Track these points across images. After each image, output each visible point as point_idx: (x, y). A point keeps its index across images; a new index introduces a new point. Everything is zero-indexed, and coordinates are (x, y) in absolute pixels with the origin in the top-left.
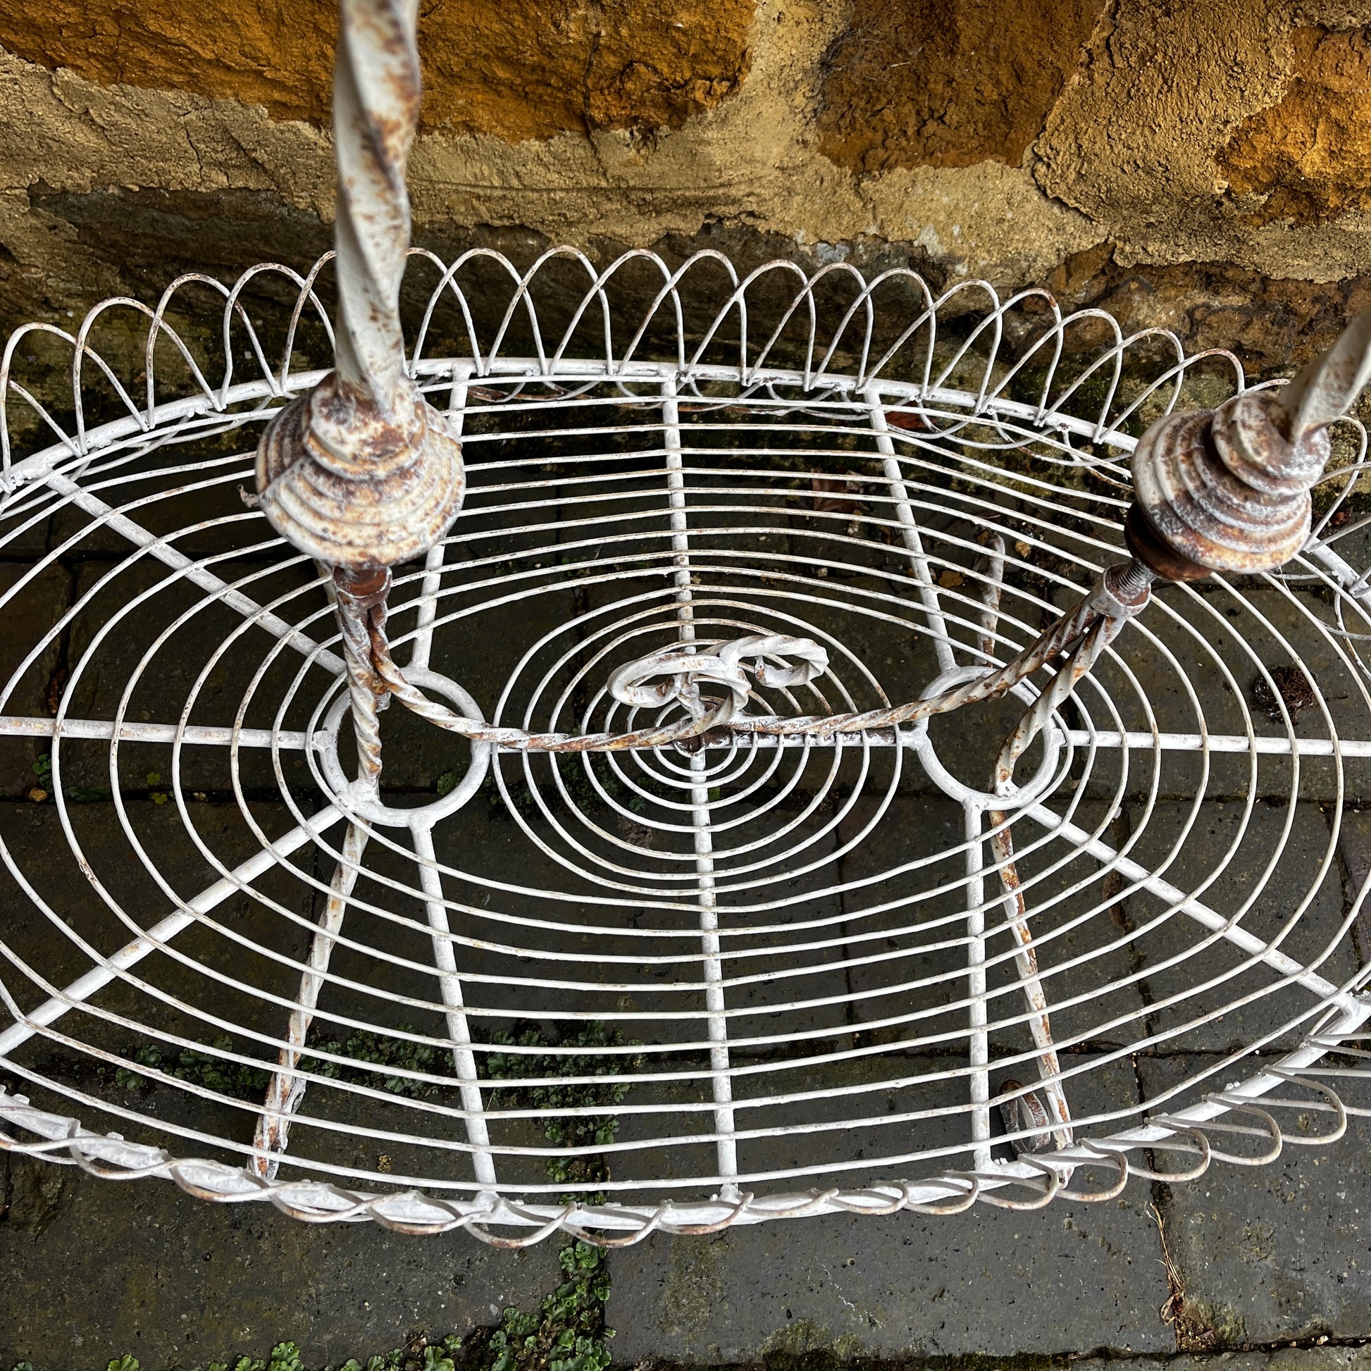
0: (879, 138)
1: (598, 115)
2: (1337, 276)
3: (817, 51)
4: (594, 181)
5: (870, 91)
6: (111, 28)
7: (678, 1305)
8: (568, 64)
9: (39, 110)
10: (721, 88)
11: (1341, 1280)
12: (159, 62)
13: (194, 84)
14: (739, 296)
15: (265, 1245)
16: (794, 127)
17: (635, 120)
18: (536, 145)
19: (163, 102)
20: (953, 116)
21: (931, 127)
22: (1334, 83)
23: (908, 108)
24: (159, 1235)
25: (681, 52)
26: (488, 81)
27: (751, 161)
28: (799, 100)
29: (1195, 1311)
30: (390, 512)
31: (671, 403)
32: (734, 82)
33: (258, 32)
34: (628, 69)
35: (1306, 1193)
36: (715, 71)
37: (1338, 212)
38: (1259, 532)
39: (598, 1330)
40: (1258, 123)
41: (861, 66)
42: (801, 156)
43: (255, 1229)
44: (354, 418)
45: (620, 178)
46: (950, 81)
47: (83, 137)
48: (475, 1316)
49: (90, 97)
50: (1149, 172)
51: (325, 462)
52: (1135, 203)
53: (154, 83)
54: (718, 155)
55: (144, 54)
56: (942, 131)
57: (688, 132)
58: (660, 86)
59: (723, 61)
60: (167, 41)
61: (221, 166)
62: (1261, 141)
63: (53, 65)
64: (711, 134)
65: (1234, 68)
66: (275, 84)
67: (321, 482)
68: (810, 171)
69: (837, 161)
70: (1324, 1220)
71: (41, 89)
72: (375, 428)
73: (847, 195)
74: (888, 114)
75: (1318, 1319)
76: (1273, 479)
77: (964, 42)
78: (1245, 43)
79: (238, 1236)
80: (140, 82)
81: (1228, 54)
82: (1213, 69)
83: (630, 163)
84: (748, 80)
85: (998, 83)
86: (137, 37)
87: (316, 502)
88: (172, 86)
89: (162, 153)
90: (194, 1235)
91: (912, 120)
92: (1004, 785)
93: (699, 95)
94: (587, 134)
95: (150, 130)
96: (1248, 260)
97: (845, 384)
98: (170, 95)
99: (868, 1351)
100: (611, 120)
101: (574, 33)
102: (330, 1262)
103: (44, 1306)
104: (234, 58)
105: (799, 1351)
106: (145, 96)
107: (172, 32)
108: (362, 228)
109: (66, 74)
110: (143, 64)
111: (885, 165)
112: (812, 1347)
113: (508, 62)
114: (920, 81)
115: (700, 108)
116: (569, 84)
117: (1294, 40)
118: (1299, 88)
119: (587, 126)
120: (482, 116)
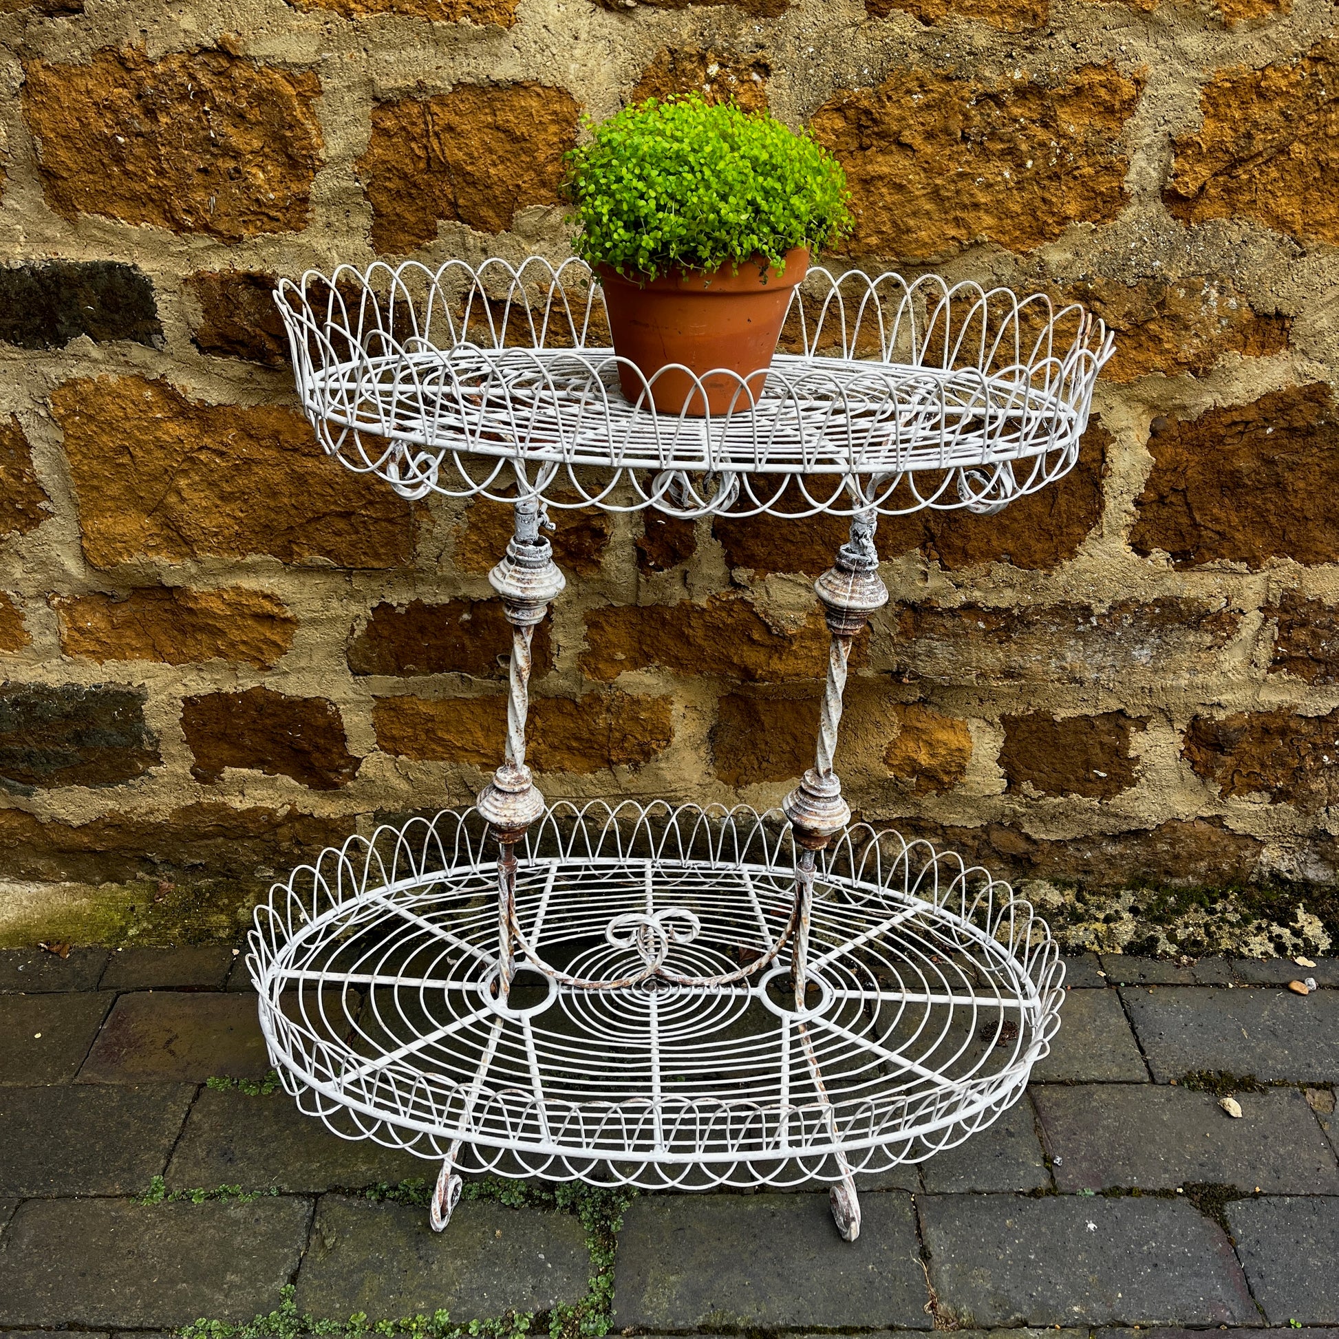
0: (742, 771)
1: (614, 759)
2: (978, 823)
3: (705, 731)
4: (616, 792)
5: (734, 750)
6: (424, 737)
7: (651, 1301)
8: (601, 738)
9: (387, 774)
10: (663, 744)
11: (1032, 1296)
12: (440, 749)
13: (453, 758)
14: (673, 820)
15: (434, 1267)
16: (702, 767)
17: (630, 760)
18: (590, 776)
19: (439, 767)
20: (773, 759)
21: (765, 765)
22: (919, 725)
23: (752, 757)
24: (382, 1262)
25: (645, 730)
26: (570, 749)
27: (684, 780)
28: (702, 754)
29: (946, 1312)
30: (519, 806)
31: (649, 872)
32: (669, 741)
33: (480, 734)
34: (624, 738)
35: (1011, 1255)
36: (660, 737)
37: (952, 785)
38: (822, 813)
39: (607, 1311)
40: (893, 744)
41: (727, 740)
42: (708, 780)
43: (430, 1260)
44: (509, 771)
45: (627, 789)
46: (766, 743)
47: (403, 786)
48: (541, 1305)
49: (410, 767)
50: (861, 773)
51: (500, 786)
52: (861, 789)
53: (435, 758)
54: (669, 776)
55: (434, 746)
56: (769, 766)
57: (652, 764)
58: (639, 745)
59: (662, 732)
60: (444, 740)
61: (458, 796)
62: (897, 751)
63: (397, 754)
64: (662, 765)
65: (877, 724)
66: (484, 755)
67: (498, 796)
68: (714, 786)
69: (726, 783)
70: (1021, 1268)
71: (391, 765)
72: (515, 774)
73: (732, 796)
74: (744, 759)
75: (1018, 1315)
76: (819, 791)
77: (766, 725)
78: (877, 714)
79: (421, 1263)
80: (432, 759)
81: (873, 719)
82: (870, 726)
83: (630, 781)
84: (674, 740)
85: (788, 743)
86: (432, 740)
87: (496, 803)
88: (443, 759)
89: (433, 792)
90: (399, 1262)
91: (755, 762)
92: (801, 1008)
93: (654, 746)
94: (610, 769)
95: (430, 781)
96: (926, 815)
97: (731, 865)
98: (441, 763)
99: (757, 1324)
100: (620, 761)
101: (602, 723)
102: (467, 1275)
103: (322, 1290)
104: (469, 746)
105: (718, 1325)
106: (431, 765)
107: (446, 737)
108: (515, 699)
109: (402, 757)
110: (433, 751)
111: (748, 783)
112: (725, 1323)
113: (577, 739)
114: (754, 745)
115: (655, 752)
116: (602, 747)
117: (895, 709)
118: (905, 729)
119: (610, 764)
120: (567, 764)
